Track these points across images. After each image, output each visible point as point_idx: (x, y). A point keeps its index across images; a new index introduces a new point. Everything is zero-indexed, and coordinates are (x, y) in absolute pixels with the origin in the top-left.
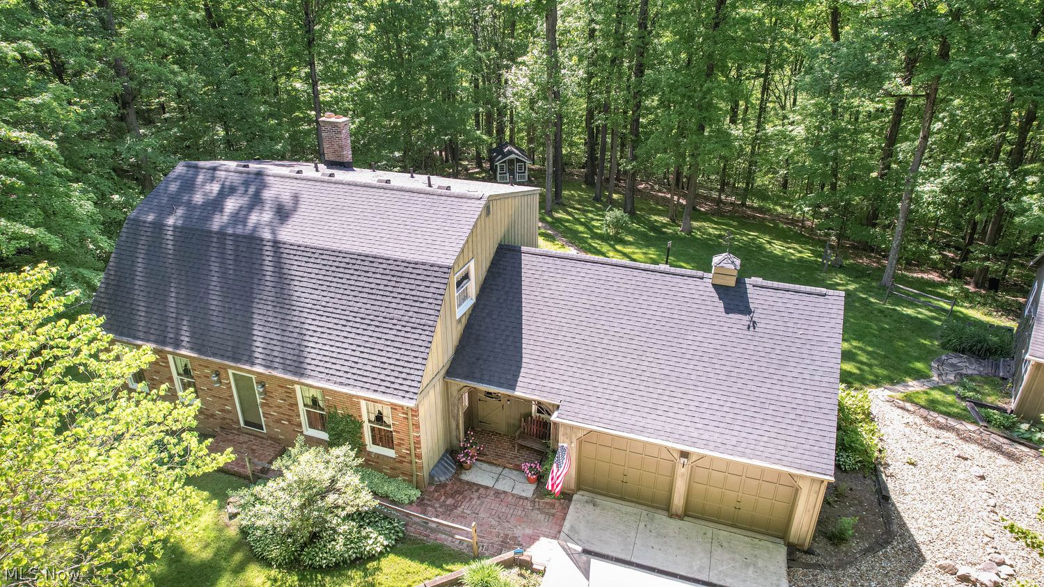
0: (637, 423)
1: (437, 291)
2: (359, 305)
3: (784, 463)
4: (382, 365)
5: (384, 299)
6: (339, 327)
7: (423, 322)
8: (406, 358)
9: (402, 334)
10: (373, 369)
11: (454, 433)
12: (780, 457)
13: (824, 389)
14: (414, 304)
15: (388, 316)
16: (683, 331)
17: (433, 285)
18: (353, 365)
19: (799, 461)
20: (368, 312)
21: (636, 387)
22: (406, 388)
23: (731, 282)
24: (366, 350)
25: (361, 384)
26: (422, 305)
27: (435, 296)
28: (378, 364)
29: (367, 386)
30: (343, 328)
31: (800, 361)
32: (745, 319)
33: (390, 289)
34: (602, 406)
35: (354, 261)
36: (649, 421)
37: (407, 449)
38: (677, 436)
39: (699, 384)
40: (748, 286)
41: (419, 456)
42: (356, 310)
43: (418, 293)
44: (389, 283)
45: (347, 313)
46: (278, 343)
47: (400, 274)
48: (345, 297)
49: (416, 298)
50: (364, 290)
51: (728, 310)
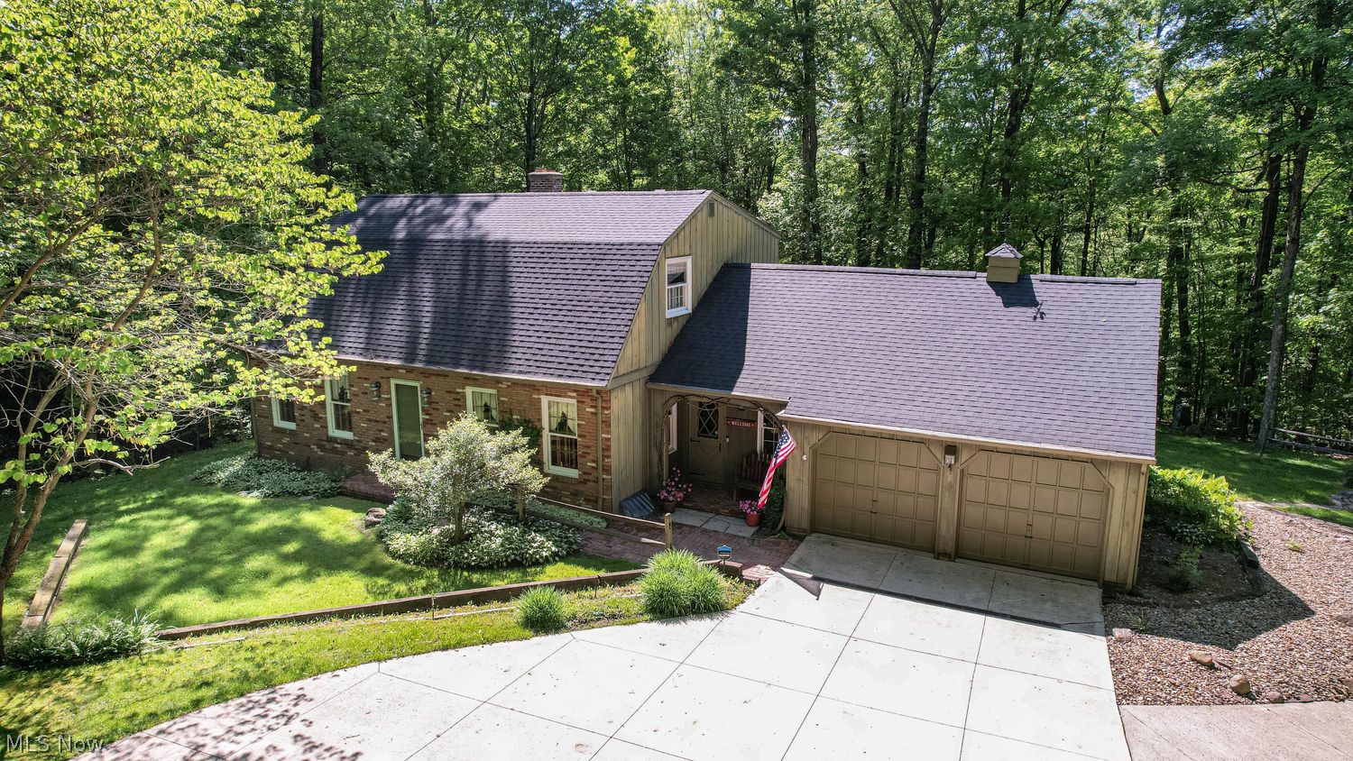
0: (888, 415)
1: (644, 269)
2: (550, 292)
3: (1084, 445)
4: (571, 349)
5: (580, 282)
6: (526, 316)
7: (624, 301)
8: (601, 339)
9: (599, 315)
10: (561, 354)
11: (656, 471)
12: (1079, 440)
13: (1137, 371)
14: (615, 284)
15: (584, 299)
16: (949, 327)
17: (639, 263)
18: (537, 352)
19: (1106, 443)
20: (560, 297)
21: (888, 381)
22: (598, 370)
23: (1012, 278)
24: (554, 335)
25: (544, 370)
26: (624, 284)
27: (641, 274)
28: (566, 348)
29: (551, 371)
30: (530, 316)
31: (1104, 346)
32: (1031, 311)
33: (589, 272)
34: (841, 400)
35: (550, 250)
36: (902, 412)
37: (593, 461)
38: (941, 425)
39: (968, 374)
40: (1033, 281)
41: (607, 470)
42: (547, 296)
43: (622, 273)
44: (588, 267)
45: (536, 301)
46: (452, 339)
47: (602, 257)
48: (535, 286)
49: (618, 278)
50: (558, 276)
51: (1007, 304)
